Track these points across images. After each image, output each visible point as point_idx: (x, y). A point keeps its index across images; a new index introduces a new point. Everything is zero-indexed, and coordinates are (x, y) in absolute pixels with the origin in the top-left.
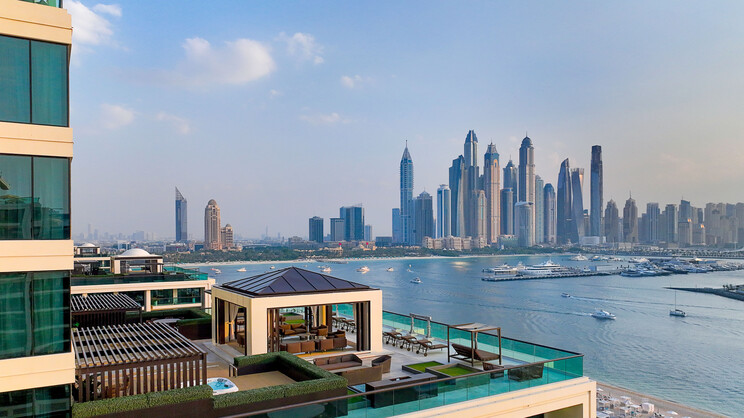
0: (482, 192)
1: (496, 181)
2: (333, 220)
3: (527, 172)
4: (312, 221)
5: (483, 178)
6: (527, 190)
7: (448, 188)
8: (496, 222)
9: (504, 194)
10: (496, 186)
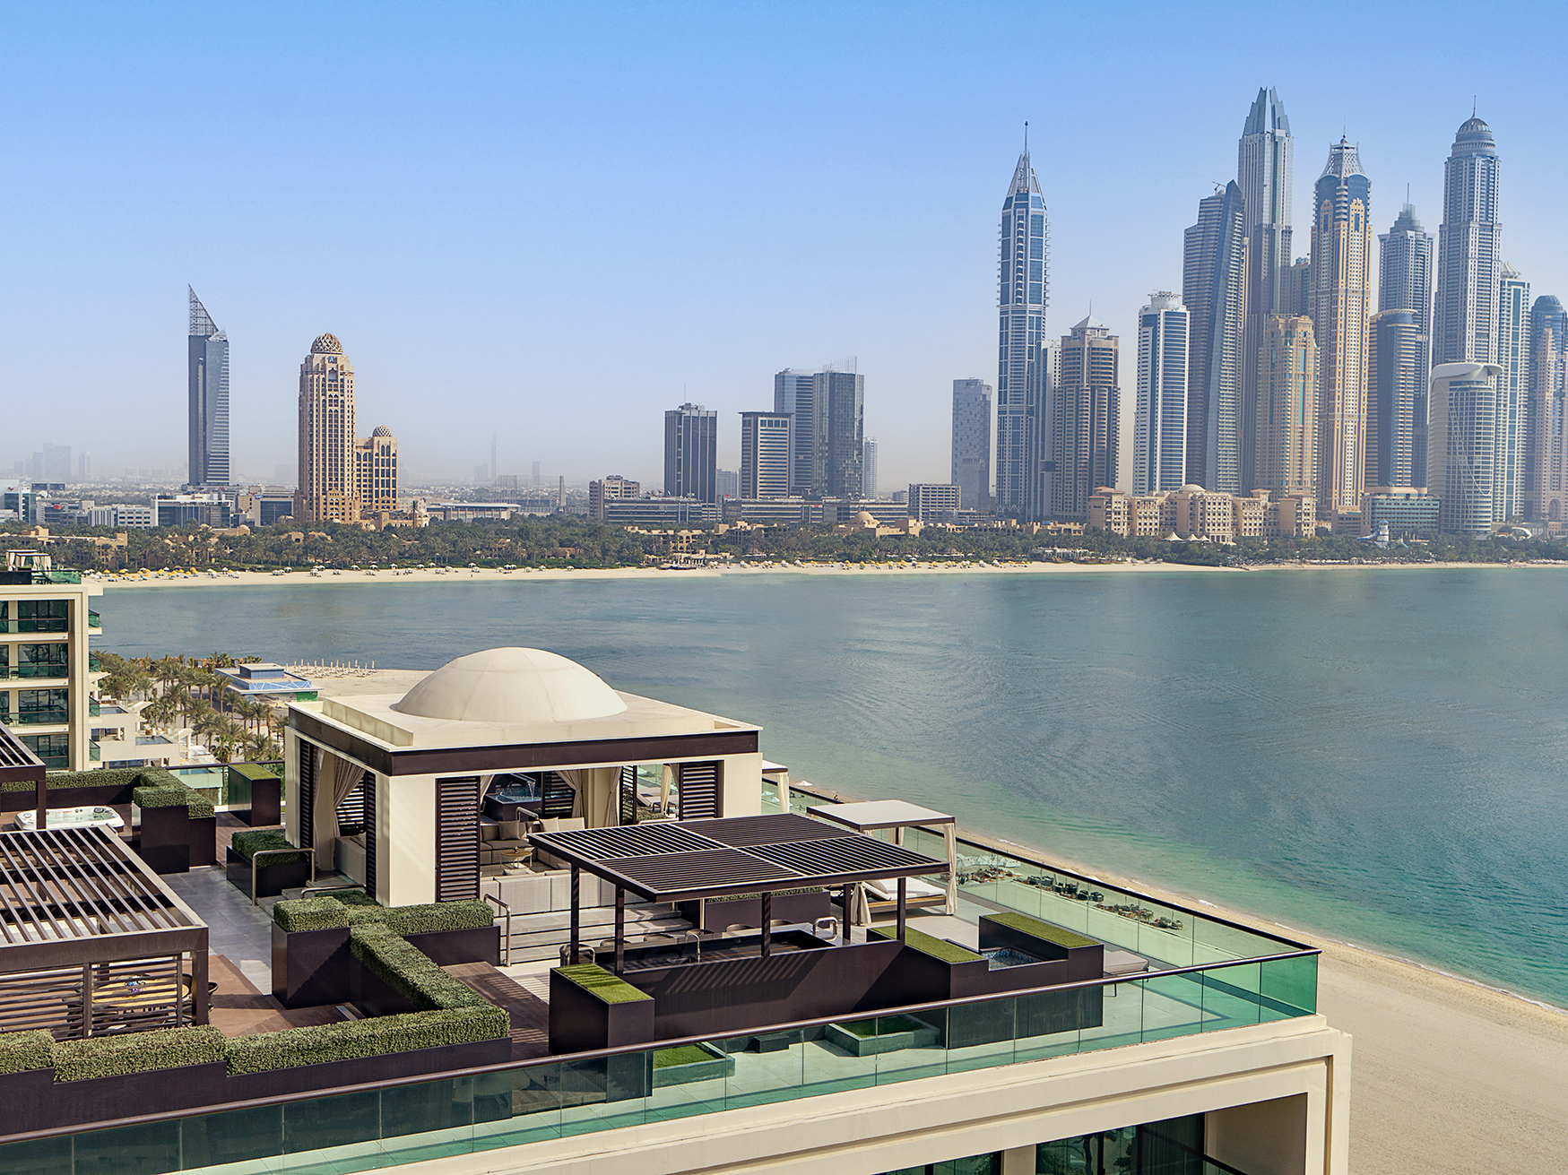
0: (1305, 325)
1: (1355, 284)
2: (750, 419)
3: (1473, 250)
4: (675, 421)
5: (1305, 273)
6: (1470, 321)
7: (1177, 305)
8: (1350, 439)
9: (1384, 336)
10: (1354, 302)
